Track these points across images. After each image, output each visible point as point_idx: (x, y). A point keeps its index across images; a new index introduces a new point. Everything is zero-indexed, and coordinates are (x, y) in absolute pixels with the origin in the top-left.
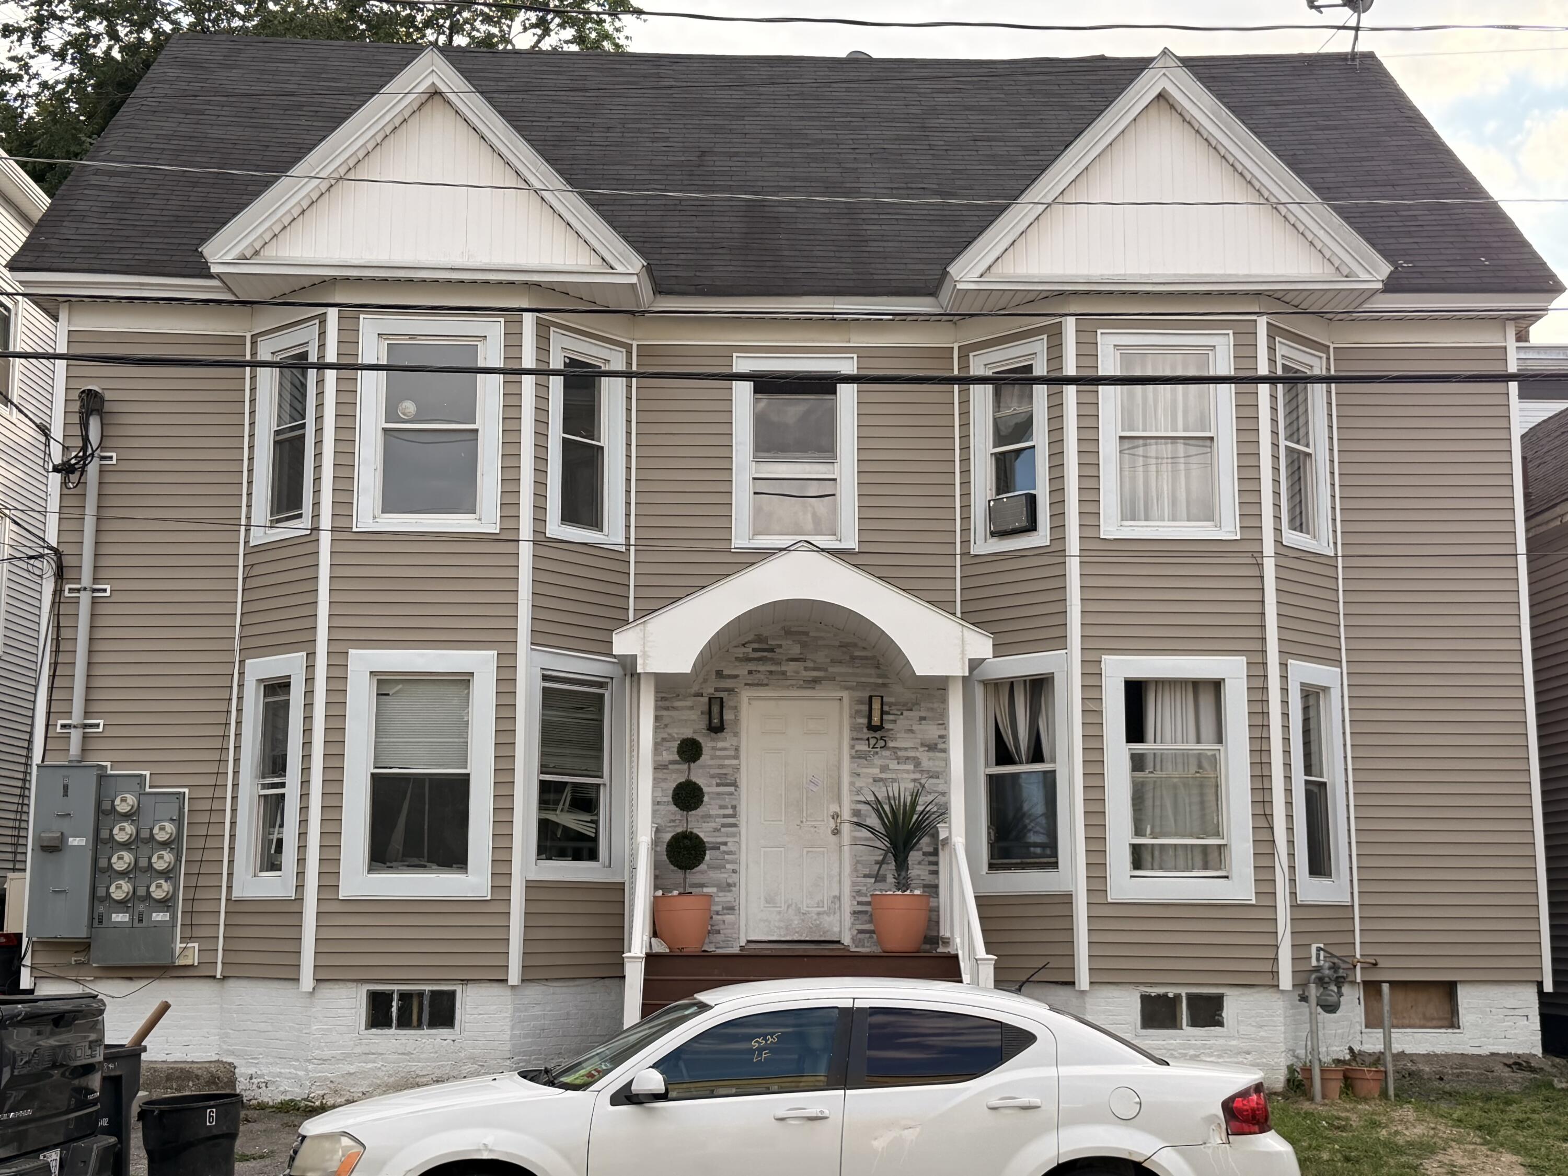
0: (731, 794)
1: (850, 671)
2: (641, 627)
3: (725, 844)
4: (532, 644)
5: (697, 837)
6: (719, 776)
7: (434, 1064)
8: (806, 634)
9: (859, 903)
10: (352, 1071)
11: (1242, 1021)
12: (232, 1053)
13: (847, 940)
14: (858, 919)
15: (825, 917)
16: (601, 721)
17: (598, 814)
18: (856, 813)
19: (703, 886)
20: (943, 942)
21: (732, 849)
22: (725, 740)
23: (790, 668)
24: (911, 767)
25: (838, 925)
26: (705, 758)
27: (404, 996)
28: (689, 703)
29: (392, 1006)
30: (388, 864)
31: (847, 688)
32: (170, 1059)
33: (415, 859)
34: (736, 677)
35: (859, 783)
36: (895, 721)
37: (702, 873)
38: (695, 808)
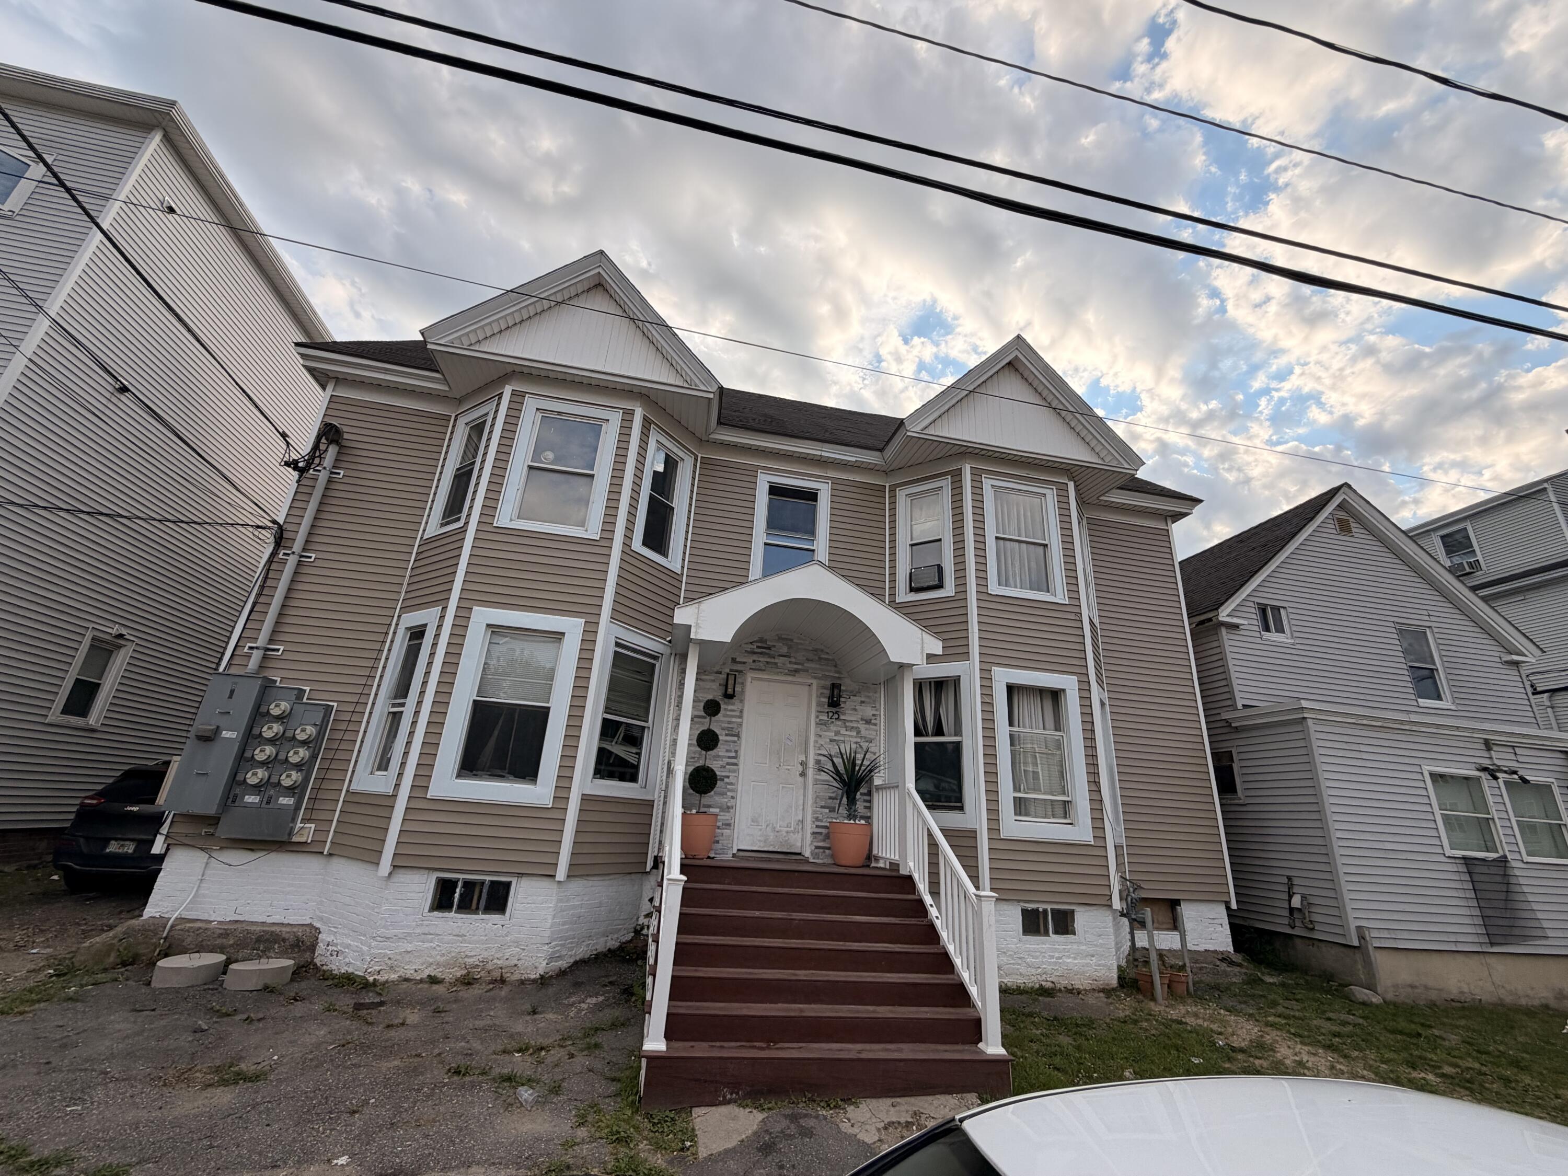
0: (735, 742)
1: (818, 666)
2: (697, 605)
3: (728, 777)
4: (611, 618)
5: (712, 770)
6: (728, 729)
7: (482, 946)
8: (792, 640)
9: (817, 827)
10: (409, 949)
11: (1088, 931)
12: (321, 919)
13: (807, 853)
14: (816, 838)
15: (792, 834)
16: (652, 683)
17: (641, 749)
18: (818, 762)
19: (709, 806)
20: (875, 859)
21: (732, 781)
22: (733, 704)
23: (780, 661)
24: (854, 734)
25: (800, 840)
26: (720, 716)
27: (468, 885)
28: (712, 678)
29: (455, 892)
30: (474, 772)
31: (815, 678)
32: (270, 920)
33: (499, 771)
34: (744, 663)
35: (821, 742)
36: (845, 702)
37: (712, 798)
38: (712, 749)
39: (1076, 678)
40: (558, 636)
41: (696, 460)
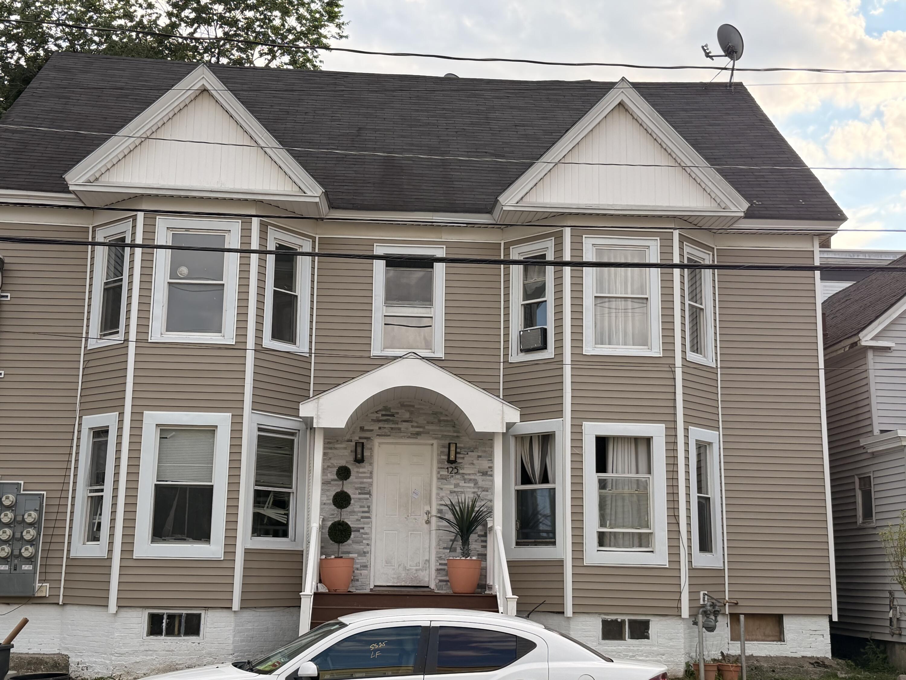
0: (367, 499)
1: (438, 428)
2: (316, 400)
3: (363, 528)
4: (252, 409)
5: (347, 524)
6: (360, 488)
7: (187, 657)
8: (413, 406)
9: (440, 564)
10: (138, 661)
11: (660, 636)
12: (67, 649)
13: (433, 586)
14: (440, 573)
15: (420, 571)
16: (292, 455)
17: (288, 510)
18: (440, 511)
19: (349, 553)
20: (489, 588)
21: (367, 531)
22: (364, 467)
23: (403, 426)
24: (472, 485)
25: (427, 577)
26: (352, 478)
27: (171, 617)
28: (343, 445)
29: (163, 623)
30: (163, 538)
31: (436, 438)
32: (31, 652)
33: (179, 535)
34: (372, 430)
35: (442, 494)
36: (463, 458)
37: (349, 545)
38: (346, 507)
39: (664, 425)
40: (211, 430)
41: (314, 242)
